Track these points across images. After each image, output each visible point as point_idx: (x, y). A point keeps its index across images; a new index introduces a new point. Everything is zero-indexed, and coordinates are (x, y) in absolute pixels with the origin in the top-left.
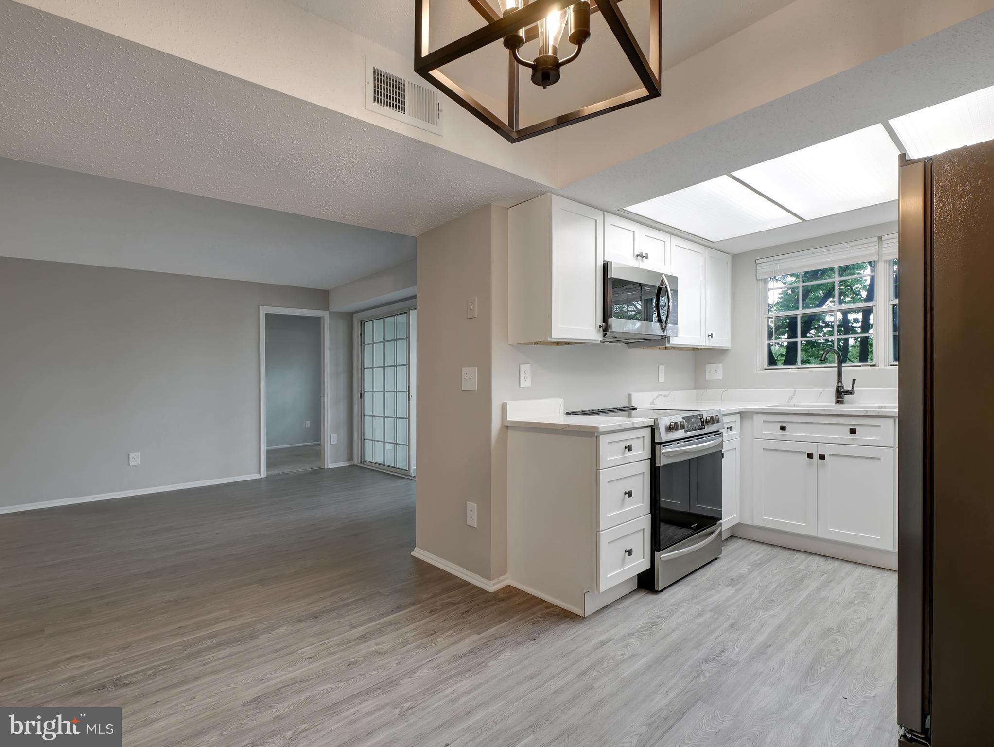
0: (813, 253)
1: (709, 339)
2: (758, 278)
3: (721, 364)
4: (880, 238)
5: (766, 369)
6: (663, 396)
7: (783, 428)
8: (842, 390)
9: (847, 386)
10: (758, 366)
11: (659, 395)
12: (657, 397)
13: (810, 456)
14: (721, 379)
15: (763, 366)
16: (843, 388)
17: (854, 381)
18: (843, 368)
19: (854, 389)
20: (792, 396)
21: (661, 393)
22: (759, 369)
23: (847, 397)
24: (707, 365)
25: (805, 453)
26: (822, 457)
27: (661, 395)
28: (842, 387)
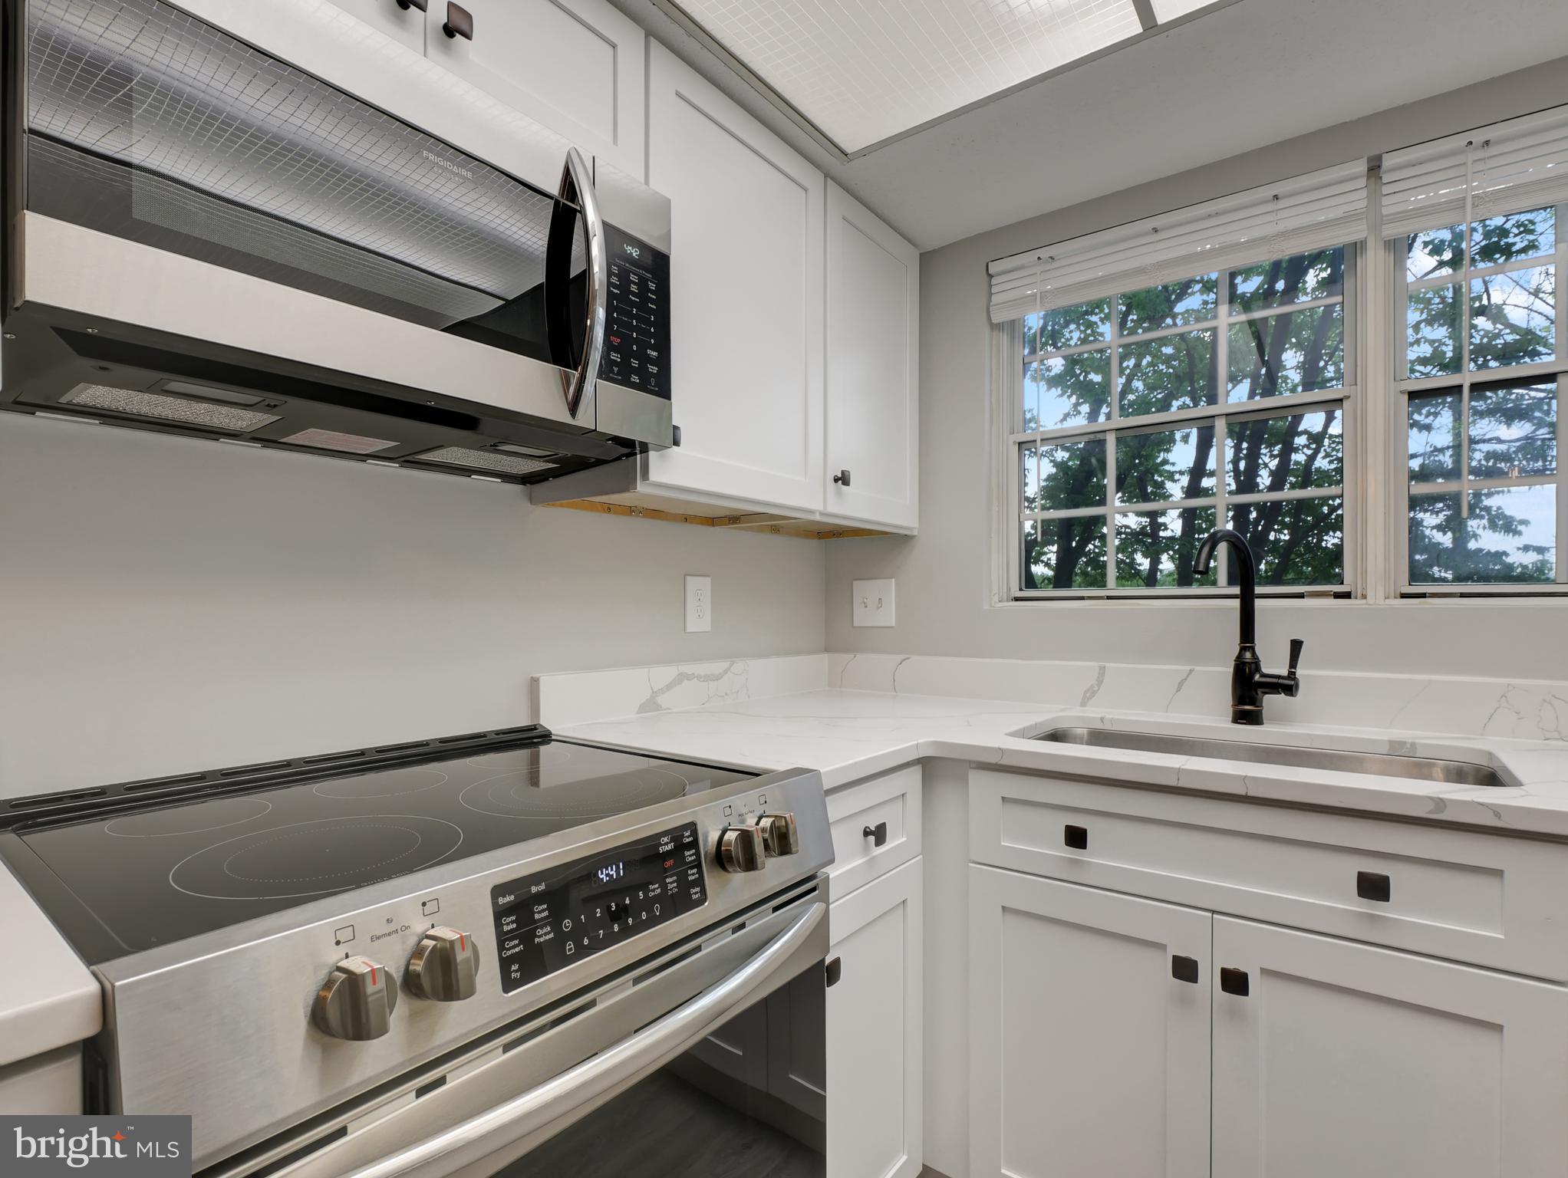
0: (1156, 230)
1: (839, 493)
2: (995, 319)
3: (893, 580)
4: (1375, 168)
5: (1017, 599)
6: (699, 677)
7: (1076, 838)
8: (1257, 677)
9: (1274, 665)
10: (995, 589)
11: (681, 678)
12: (669, 687)
13: (1185, 969)
14: (894, 625)
15: (1009, 589)
16: (1258, 669)
17: (1296, 646)
18: (1258, 603)
19: (1300, 672)
20: (1092, 686)
21: (688, 668)
22: (996, 598)
23: (1272, 702)
24: (855, 582)
25: (1161, 947)
26: (1235, 982)
27: (689, 677)
28: (1256, 664)
